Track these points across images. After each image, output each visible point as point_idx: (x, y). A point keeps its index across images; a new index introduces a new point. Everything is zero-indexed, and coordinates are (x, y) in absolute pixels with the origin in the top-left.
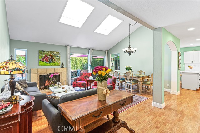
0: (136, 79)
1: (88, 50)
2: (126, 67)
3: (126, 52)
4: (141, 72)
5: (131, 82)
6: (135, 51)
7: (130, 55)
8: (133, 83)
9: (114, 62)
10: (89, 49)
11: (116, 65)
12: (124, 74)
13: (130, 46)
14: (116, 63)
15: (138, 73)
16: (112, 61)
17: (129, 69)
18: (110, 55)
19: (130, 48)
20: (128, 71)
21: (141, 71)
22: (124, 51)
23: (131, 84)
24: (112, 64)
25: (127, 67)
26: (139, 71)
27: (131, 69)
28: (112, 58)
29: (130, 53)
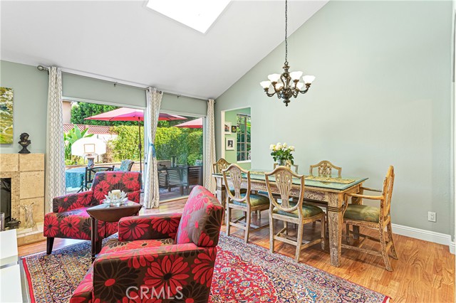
0: (318, 198)
1: (143, 94)
2: (272, 147)
3: (271, 91)
4: (325, 167)
5: (298, 212)
6: (308, 85)
7: (287, 102)
8: (305, 217)
9: (234, 138)
10: (145, 90)
11: (243, 145)
12: (267, 176)
13: (287, 67)
14: (243, 141)
15: (316, 170)
16: (230, 132)
17: (283, 156)
18: (223, 114)
19: (286, 75)
20: (282, 163)
21: (325, 162)
22: (266, 90)
23: (294, 220)
24: (230, 143)
25: (277, 148)
26: (319, 165)
27: (291, 157)
28: (230, 125)
29: (287, 94)
